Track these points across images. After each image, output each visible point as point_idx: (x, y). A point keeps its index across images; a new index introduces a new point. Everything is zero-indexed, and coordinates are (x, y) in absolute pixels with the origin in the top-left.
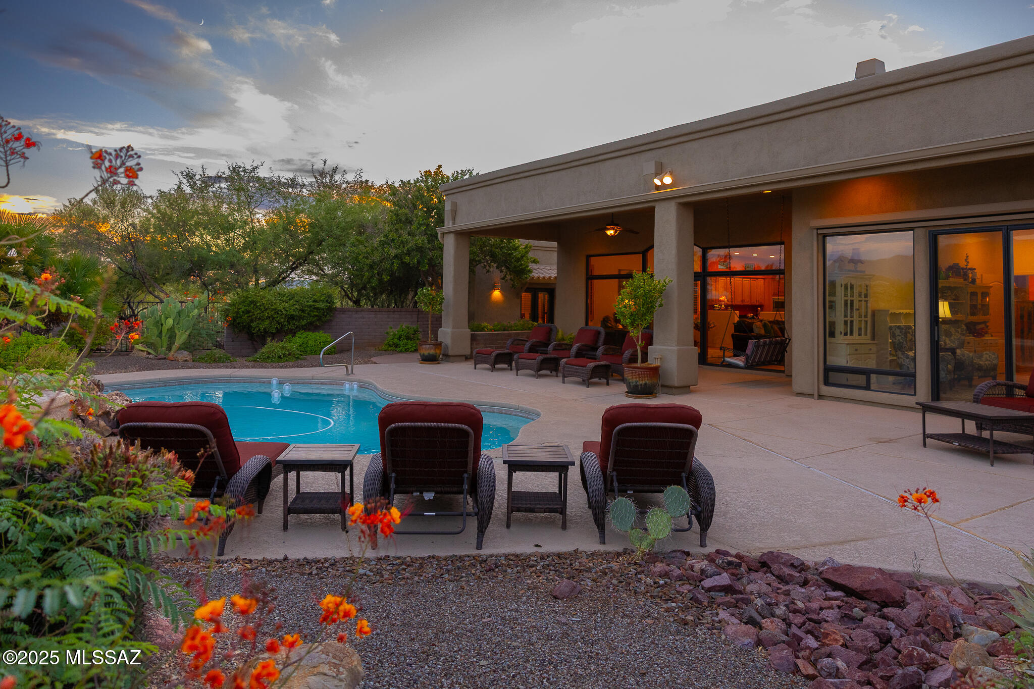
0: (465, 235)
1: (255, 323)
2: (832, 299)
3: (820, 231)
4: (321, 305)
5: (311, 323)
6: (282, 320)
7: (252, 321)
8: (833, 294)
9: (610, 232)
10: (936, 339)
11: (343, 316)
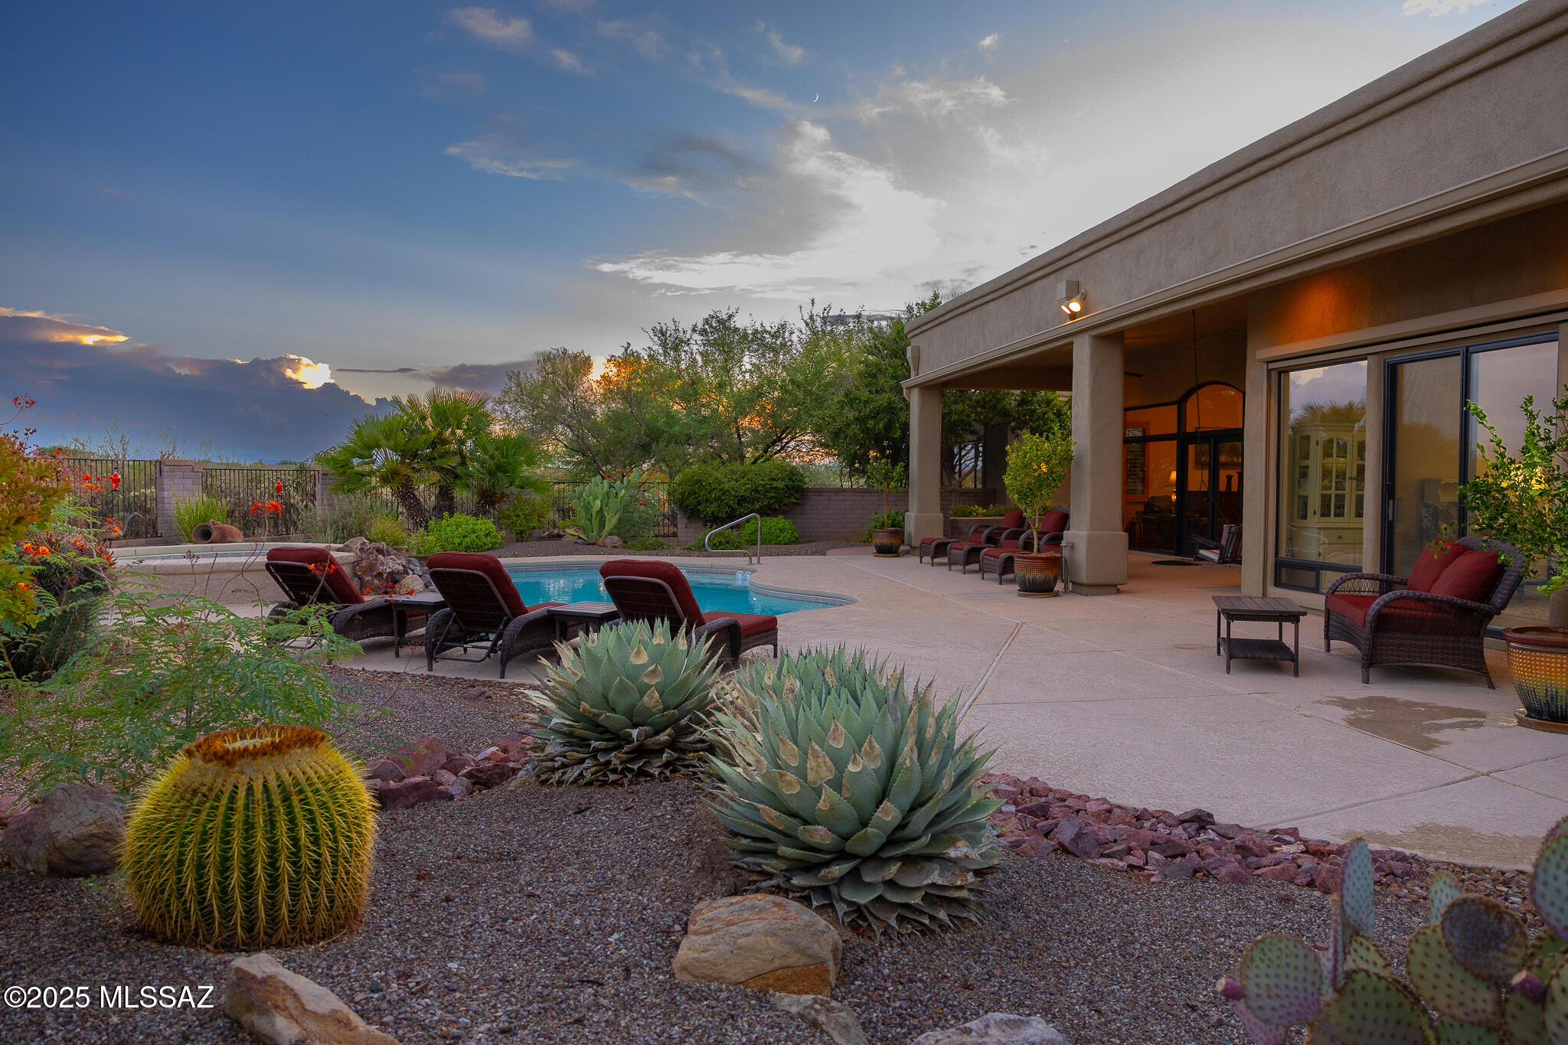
0: (935, 388)
1: (702, 506)
2: (1305, 463)
3: (1271, 366)
4: (780, 484)
5: (769, 506)
6: (731, 502)
7: (699, 504)
8: (1306, 456)
10: (1390, 519)
11: (819, 498)
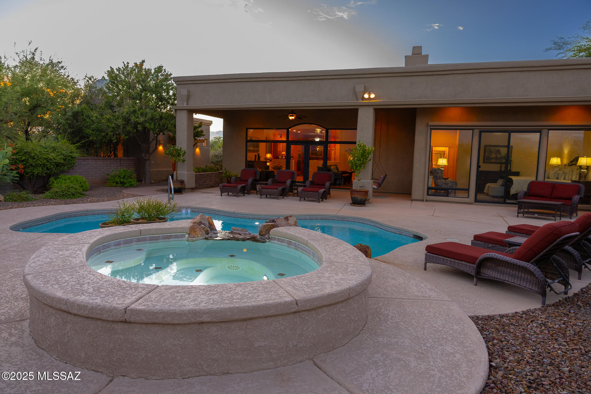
9: (291, 118)
